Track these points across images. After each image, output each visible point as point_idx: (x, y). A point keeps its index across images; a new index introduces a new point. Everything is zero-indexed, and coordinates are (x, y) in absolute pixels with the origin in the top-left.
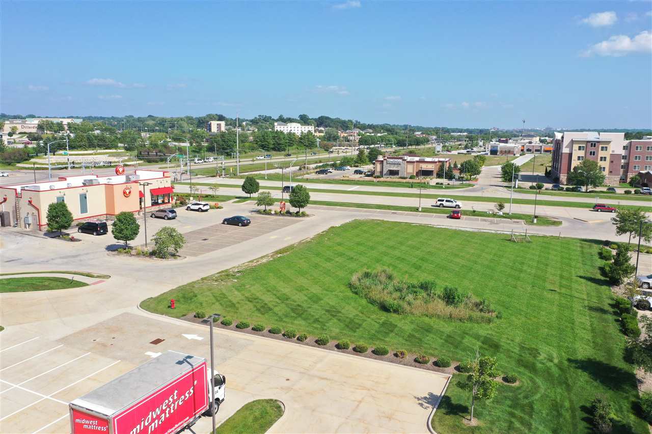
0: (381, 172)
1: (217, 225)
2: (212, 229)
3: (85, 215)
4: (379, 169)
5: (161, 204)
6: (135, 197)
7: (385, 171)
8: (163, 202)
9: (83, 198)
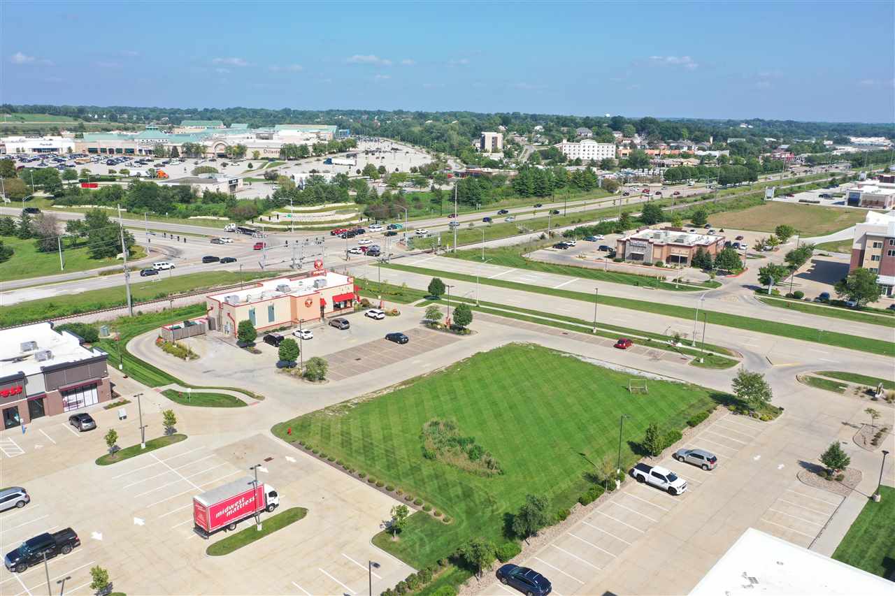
0: (623, 255)
1: (379, 340)
2: (373, 346)
3: (272, 323)
4: (620, 251)
5: (343, 308)
6: (317, 305)
7: (627, 255)
8: (346, 307)
9: (271, 309)
